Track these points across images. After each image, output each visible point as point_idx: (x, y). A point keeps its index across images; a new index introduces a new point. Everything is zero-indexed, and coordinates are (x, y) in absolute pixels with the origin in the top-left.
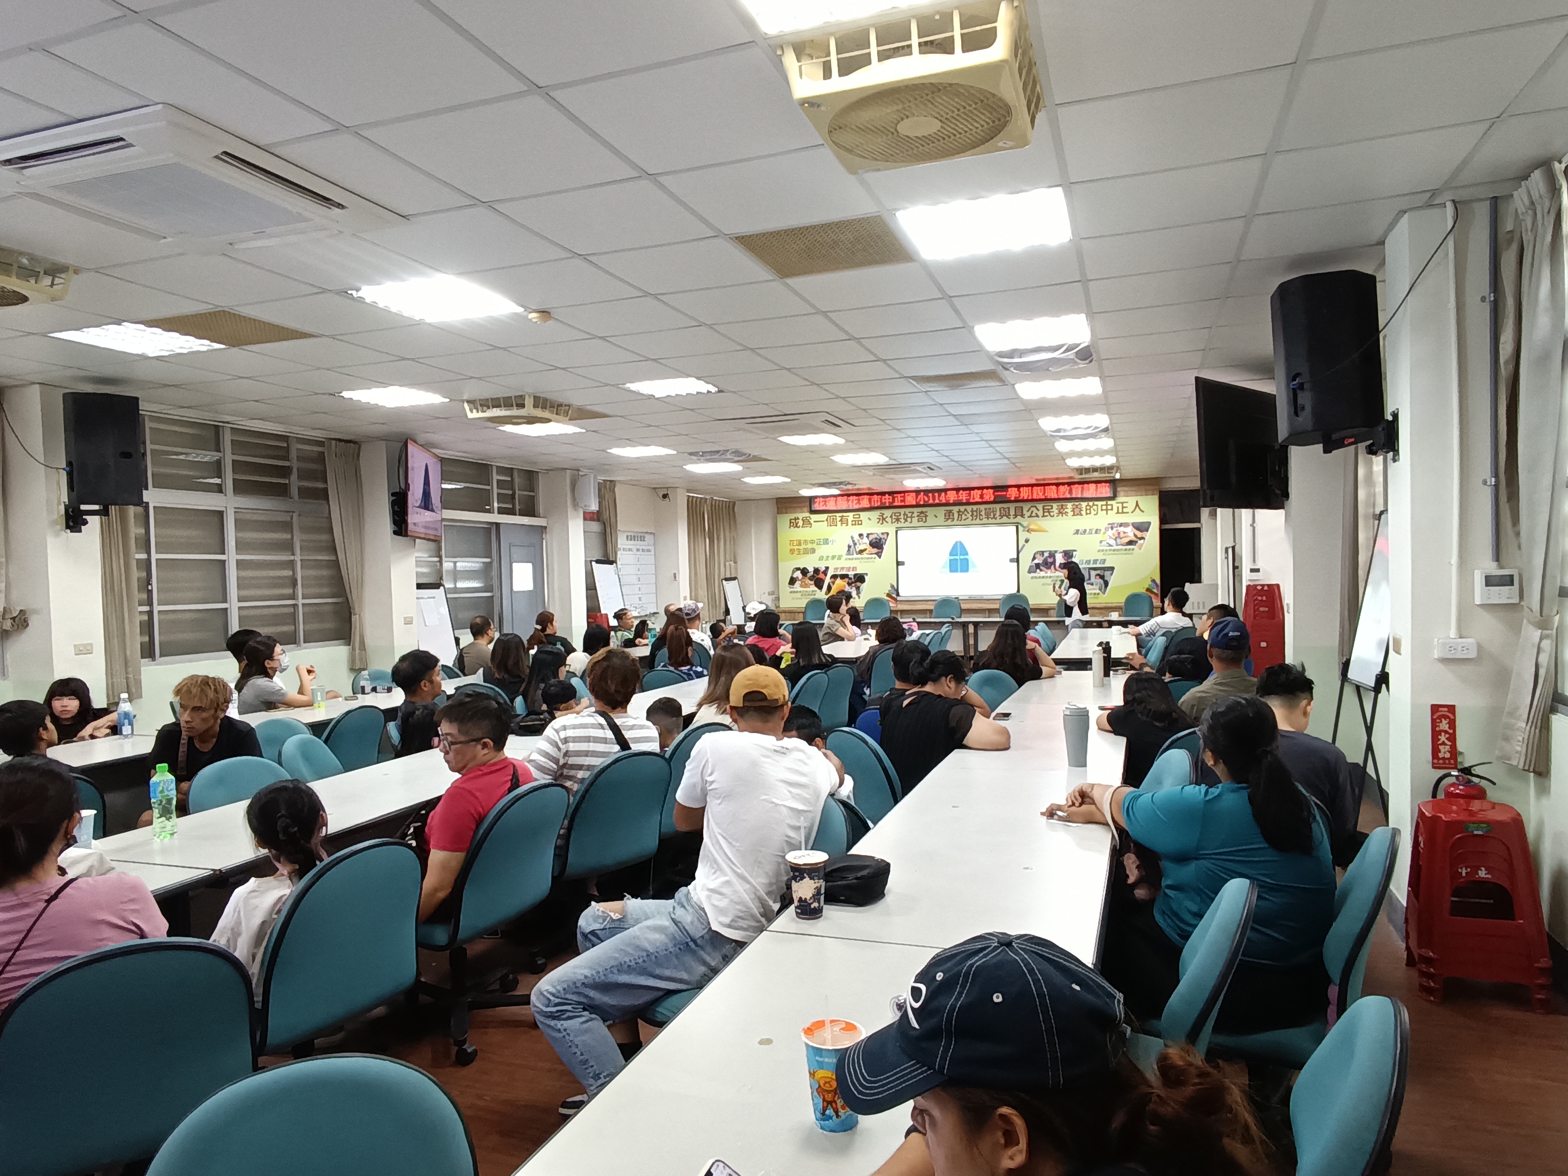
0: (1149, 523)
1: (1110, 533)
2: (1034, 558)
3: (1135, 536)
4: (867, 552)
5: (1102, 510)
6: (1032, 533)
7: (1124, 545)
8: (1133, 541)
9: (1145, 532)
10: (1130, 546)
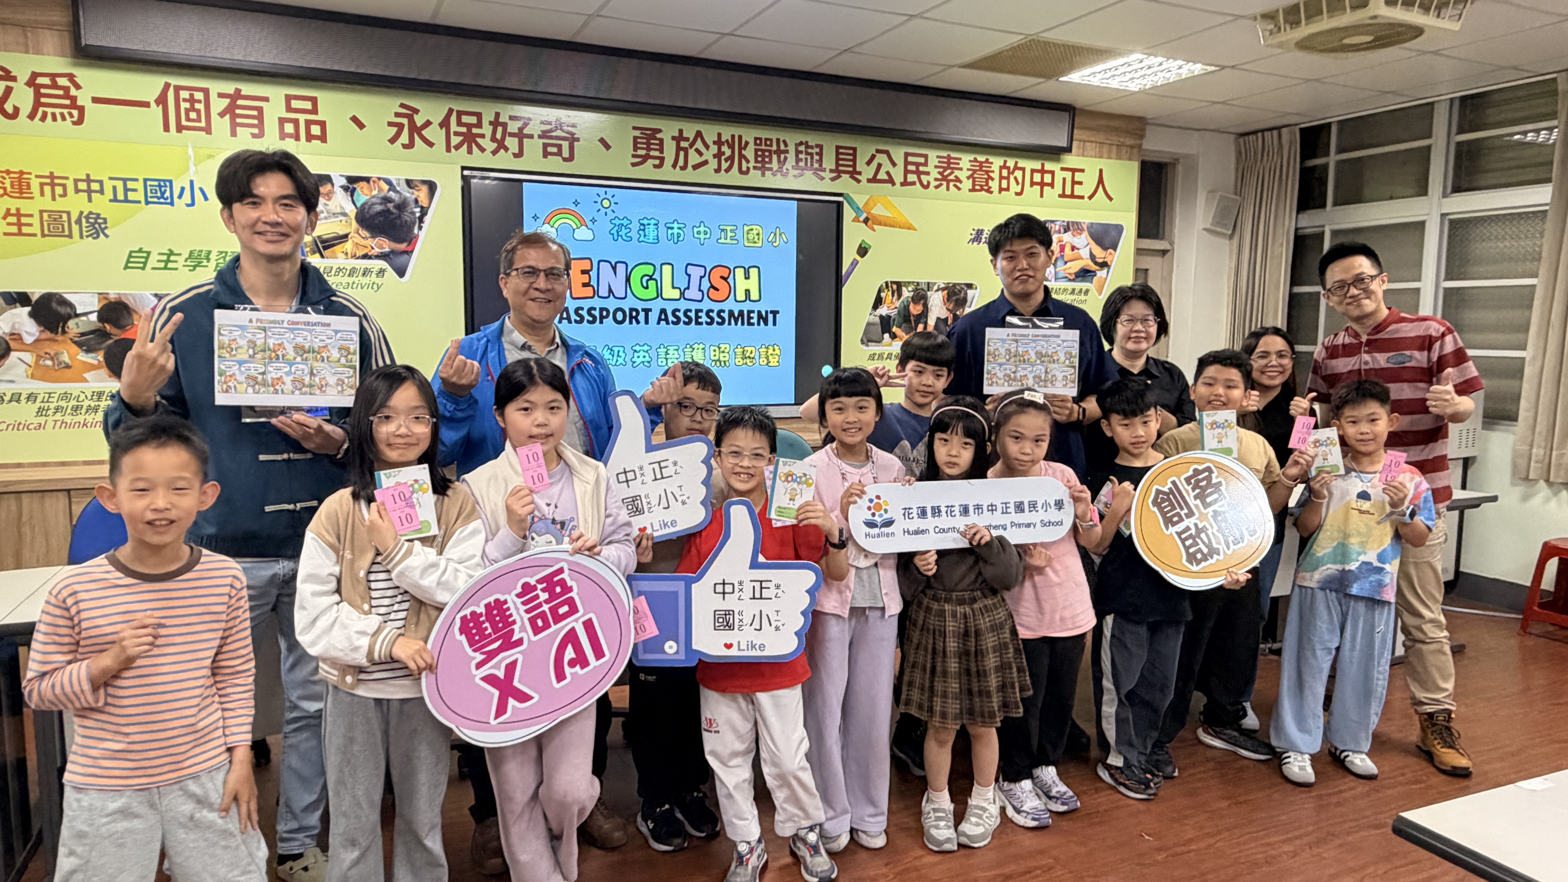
0: (1119, 229)
2: (878, 302)
3: (1092, 257)
4: (348, 246)
5: (1033, 184)
6: (875, 227)
7: (1070, 280)
8: (1088, 271)
9: (1110, 251)
10: (1082, 281)
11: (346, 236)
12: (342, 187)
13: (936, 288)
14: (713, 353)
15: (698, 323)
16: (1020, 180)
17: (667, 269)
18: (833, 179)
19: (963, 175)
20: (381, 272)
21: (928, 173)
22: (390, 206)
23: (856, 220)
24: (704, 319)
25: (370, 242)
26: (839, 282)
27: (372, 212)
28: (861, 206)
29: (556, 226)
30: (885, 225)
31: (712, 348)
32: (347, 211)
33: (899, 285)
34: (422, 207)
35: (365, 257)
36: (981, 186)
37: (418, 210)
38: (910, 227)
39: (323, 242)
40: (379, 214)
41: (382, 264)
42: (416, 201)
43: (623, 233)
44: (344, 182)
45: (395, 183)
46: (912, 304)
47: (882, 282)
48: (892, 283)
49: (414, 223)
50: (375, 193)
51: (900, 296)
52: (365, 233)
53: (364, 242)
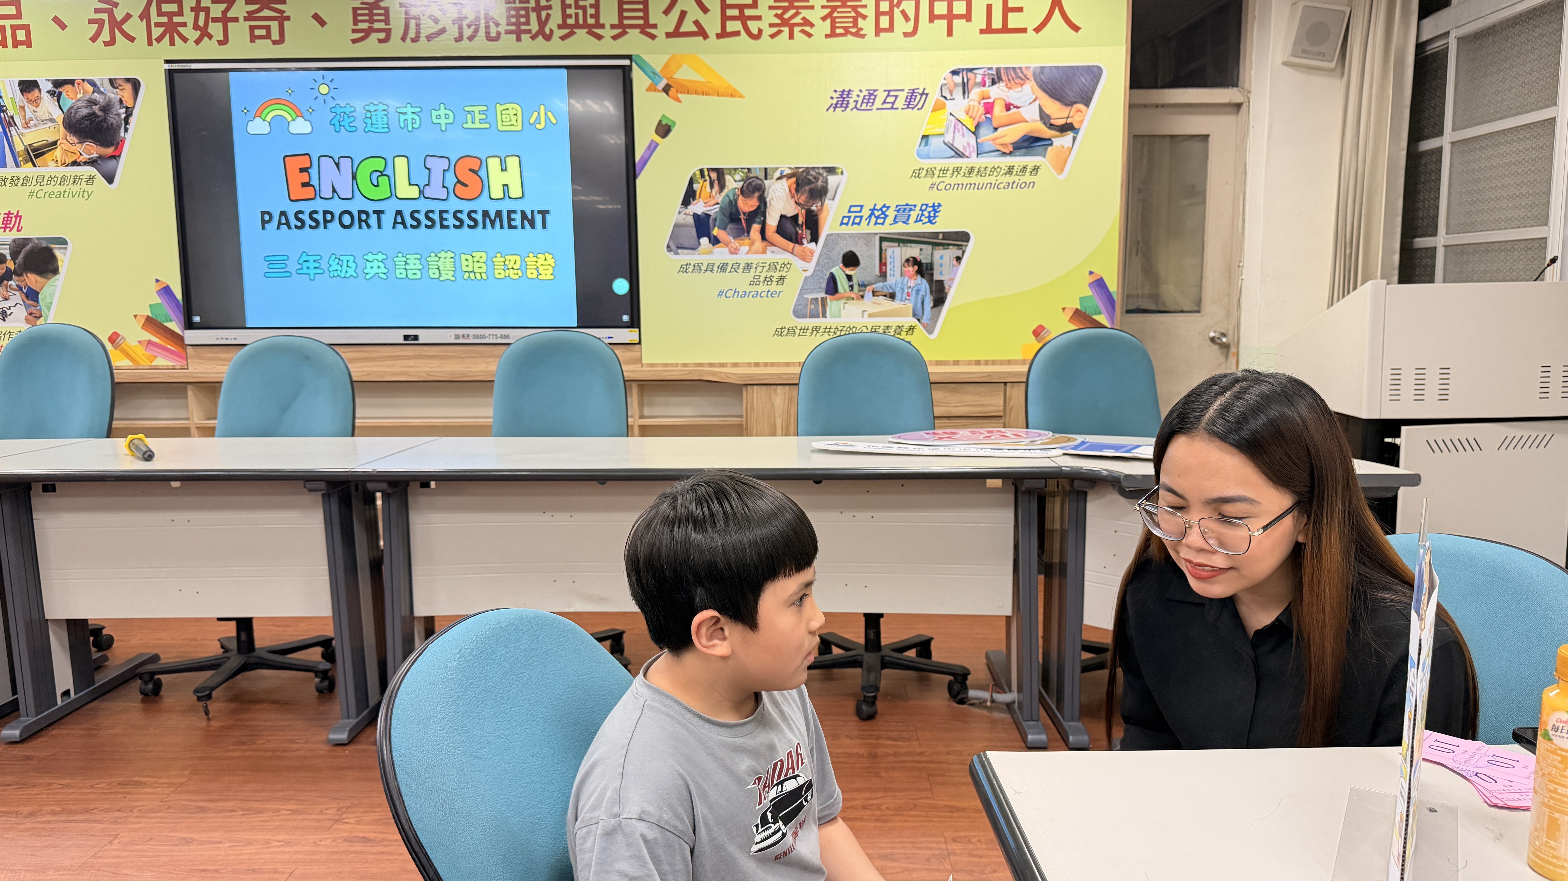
0: (1094, 74)
1: (959, 105)
2: (690, 196)
3: (1044, 117)
4: (58, 153)
5: (933, 17)
6: (680, 96)
7: (1004, 154)
8: (1038, 139)
9: (1080, 106)
10: (1025, 155)
11: (55, 143)
12: (48, 92)
13: (777, 174)
14: (464, 263)
15: (443, 226)
16: (912, 15)
17: (401, 163)
18: (615, 38)
19: (814, 16)
20: (91, 178)
21: (759, 18)
22: (96, 108)
23: (652, 88)
24: (451, 221)
25: (79, 148)
26: (631, 171)
27: (79, 115)
28: (658, 70)
29: (268, 119)
30: (696, 93)
31: (463, 257)
32: (55, 117)
33: (720, 172)
34: (127, 108)
35: (75, 163)
36: (846, 28)
37: (124, 110)
38: (734, 94)
39: (34, 150)
40: (84, 117)
41: (91, 170)
42: (121, 101)
43: (345, 123)
44: (50, 86)
45: (98, 83)
46: (741, 197)
47: (694, 169)
48: (708, 170)
49: (119, 127)
50: (80, 96)
51: (722, 187)
52: (73, 139)
53: (72, 148)
